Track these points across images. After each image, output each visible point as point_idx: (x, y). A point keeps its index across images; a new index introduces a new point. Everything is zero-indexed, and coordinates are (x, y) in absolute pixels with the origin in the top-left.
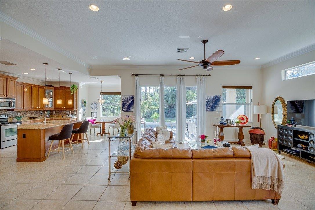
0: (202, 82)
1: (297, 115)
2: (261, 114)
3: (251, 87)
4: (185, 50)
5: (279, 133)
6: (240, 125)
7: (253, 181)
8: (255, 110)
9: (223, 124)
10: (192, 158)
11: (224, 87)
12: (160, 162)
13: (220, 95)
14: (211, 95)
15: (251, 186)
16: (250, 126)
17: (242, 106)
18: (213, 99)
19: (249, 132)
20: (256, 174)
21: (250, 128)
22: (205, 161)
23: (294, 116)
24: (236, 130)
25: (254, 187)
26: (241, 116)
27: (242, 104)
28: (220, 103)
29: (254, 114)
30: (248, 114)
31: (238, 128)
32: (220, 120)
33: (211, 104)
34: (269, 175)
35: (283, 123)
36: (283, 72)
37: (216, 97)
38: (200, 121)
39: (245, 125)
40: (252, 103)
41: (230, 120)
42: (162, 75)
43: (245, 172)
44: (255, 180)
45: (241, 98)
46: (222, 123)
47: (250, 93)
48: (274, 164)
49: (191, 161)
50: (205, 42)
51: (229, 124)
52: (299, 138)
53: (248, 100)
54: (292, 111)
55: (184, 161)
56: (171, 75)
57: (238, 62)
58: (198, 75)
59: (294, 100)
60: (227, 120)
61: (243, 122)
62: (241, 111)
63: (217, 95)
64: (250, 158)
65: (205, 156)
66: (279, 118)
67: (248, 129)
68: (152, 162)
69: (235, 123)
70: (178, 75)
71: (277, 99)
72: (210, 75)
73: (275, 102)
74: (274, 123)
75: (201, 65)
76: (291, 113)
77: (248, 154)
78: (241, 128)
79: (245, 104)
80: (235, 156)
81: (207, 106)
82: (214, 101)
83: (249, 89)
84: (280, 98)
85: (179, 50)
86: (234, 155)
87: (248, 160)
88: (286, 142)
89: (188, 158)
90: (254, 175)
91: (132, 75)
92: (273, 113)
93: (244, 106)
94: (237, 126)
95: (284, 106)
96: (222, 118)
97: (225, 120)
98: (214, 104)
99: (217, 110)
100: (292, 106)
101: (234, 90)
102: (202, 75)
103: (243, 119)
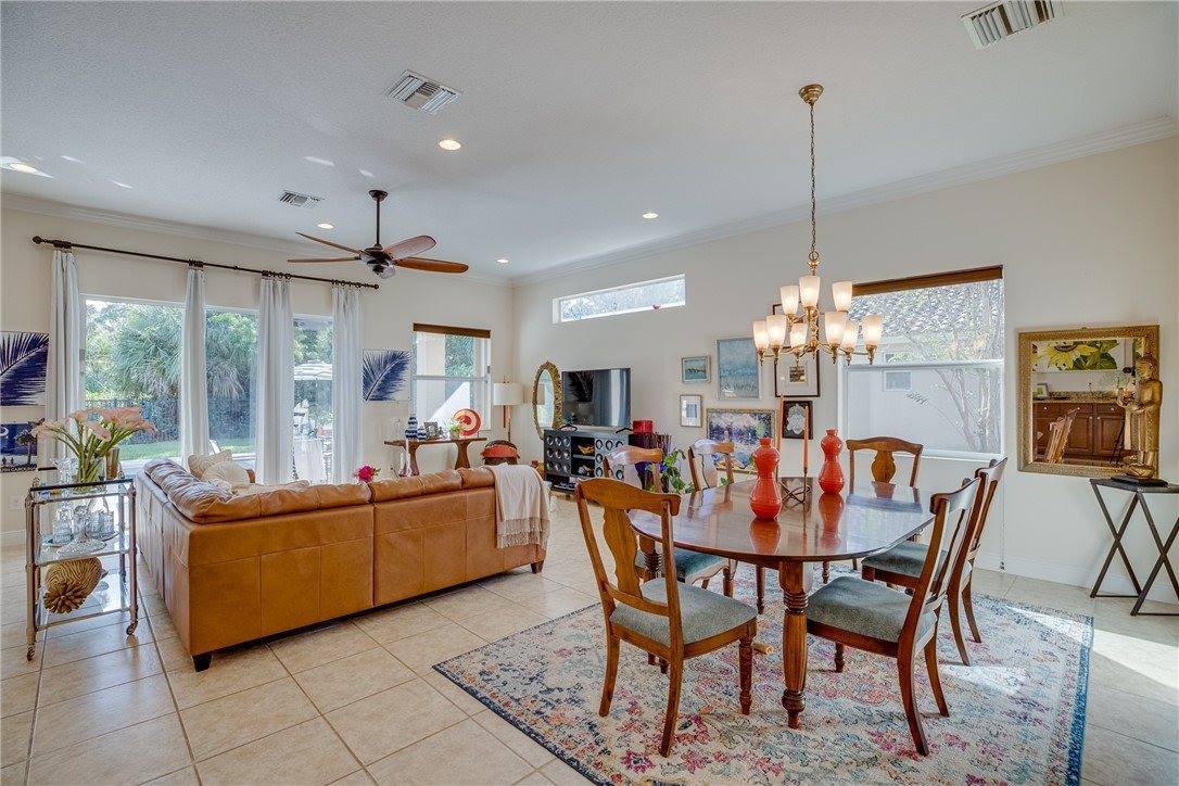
0: (352, 307)
1: (582, 407)
2: (511, 407)
3: (486, 334)
4: (309, 200)
5: (547, 448)
6: (462, 437)
7: (500, 532)
8: (496, 395)
9: (415, 437)
10: (372, 501)
11: (418, 327)
12: (288, 523)
13: (405, 349)
14: (380, 350)
15: (496, 545)
16: (485, 439)
17: (466, 386)
18: (386, 363)
19: (483, 454)
20: (505, 518)
21: (484, 443)
22: (403, 504)
23: (575, 409)
24: (449, 452)
25: (502, 544)
26: (463, 413)
27: (465, 379)
28: (405, 375)
29: (494, 408)
30: (480, 406)
31: (454, 446)
32: (407, 427)
33: (379, 379)
34: (527, 515)
35: (555, 424)
36: (555, 301)
37: (394, 357)
38: (342, 432)
39: (474, 436)
40: (489, 376)
41: (435, 425)
42: (200, 264)
43: (485, 517)
44: (503, 530)
45: (456, 363)
46: (412, 434)
47: (484, 350)
48: (534, 491)
49: (370, 509)
50: (379, 195)
51: (432, 436)
52: (581, 453)
53: (479, 371)
54: (573, 398)
55: (352, 511)
56: (236, 268)
57: (463, 268)
58: (337, 282)
59: (575, 370)
60: (427, 425)
61: (469, 428)
62: (461, 399)
63: (398, 349)
64: (493, 485)
65: (404, 491)
66: (546, 416)
67: (482, 446)
68: (264, 527)
69: (449, 434)
70: (265, 273)
71: (543, 367)
72: (376, 287)
73: (540, 373)
74: (538, 428)
75: (366, 258)
76: (570, 403)
77: (490, 478)
78: (463, 445)
79: (472, 380)
80: (467, 486)
81: (367, 384)
82: (389, 367)
83: (483, 339)
84: (548, 366)
85: (288, 197)
86: (463, 482)
87: (490, 491)
88: (560, 466)
89: (362, 504)
90: (502, 519)
91: (37, 240)
92: (535, 402)
93: (471, 386)
94: (452, 441)
95: (557, 384)
96: (412, 421)
97: (420, 424)
98: (387, 379)
99: (398, 395)
100: (572, 385)
101: (441, 338)
102: (350, 283)
103: (467, 420)
